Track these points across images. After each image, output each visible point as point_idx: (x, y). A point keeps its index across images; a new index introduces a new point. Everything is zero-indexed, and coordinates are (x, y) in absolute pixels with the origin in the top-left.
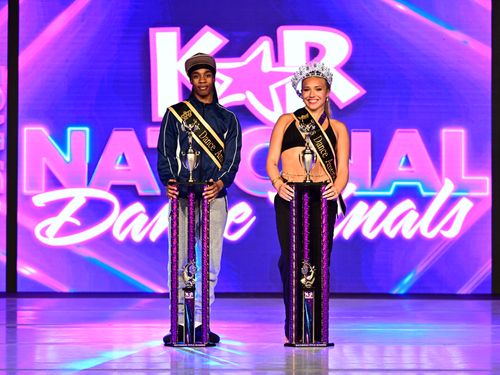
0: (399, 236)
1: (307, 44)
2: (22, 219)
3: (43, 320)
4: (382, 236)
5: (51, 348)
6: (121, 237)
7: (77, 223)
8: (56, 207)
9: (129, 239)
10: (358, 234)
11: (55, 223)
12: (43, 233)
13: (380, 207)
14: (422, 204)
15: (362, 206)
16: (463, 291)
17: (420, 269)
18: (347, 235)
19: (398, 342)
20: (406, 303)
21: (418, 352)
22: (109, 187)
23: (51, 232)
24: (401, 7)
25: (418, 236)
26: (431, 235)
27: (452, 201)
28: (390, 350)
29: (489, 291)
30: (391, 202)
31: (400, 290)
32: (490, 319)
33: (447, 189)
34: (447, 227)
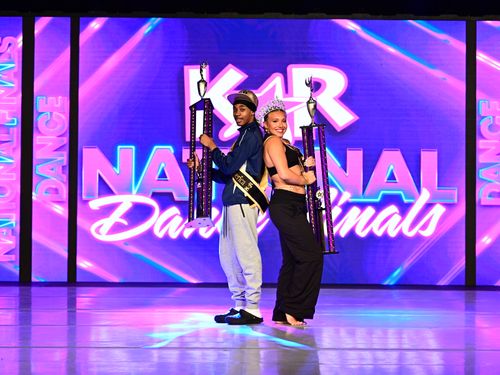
0: (385, 235)
2: (80, 221)
3: (97, 305)
4: (371, 235)
5: (104, 329)
6: (160, 234)
7: (125, 222)
8: (108, 210)
9: (166, 236)
10: (352, 233)
11: (107, 223)
12: (97, 231)
13: (370, 211)
14: (404, 209)
15: (355, 210)
16: (442, 283)
17: (407, 264)
18: (343, 234)
19: (385, 326)
20: (395, 293)
21: (399, 334)
22: (151, 194)
23: (104, 230)
24: (392, 49)
25: (400, 235)
26: (412, 234)
27: (429, 206)
28: (378, 332)
29: (463, 284)
30: (379, 207)
31: (390, 281)
32: (464, 307)
33: (425, 196)
34: (424, 227)
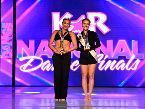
0: (120, 70)
1: (95, 17)
4: (115, 69)
6: (44, 70)
7: (31, 65)
8: (26, 61)
9: (46, 70)
10: (109, 69)
11: (26, 66)
12: (22, 68)
13: (115, 62)
14: (126, 61)
15: (110, 61)
16: (138, 86)
18: (106, 69)
20: (122, 89)
22: (40, 56)
23: (24, 68)
24: (121, 7)
26: (129, 69)
27: (135, 60)
30: (118, 60)
31: (121, 85)
33: (133, 57)
34: (133, 67)
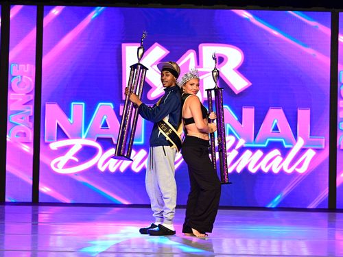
0: (270, 171)
1: (217, 54)
2: (42, 158)
3: (54, 220)
4: (260, 171)
5: (59, 237)
6: (102, 169)
7: (76, 160)
8: (64, 150)
9: (107, 171)
10: (245, 170)
11: (63, 160)
12: (56, 165)
13: (259, 153)
14: (285, 152)
15: (248, 153)
16: (311, 206)
17: (285, 192)
18: (239, 170)
19: (269, 238)
20: (276, 214)
21: (280, 244)
22: (96, 138)
23: (61, 165)
24: (275, 33)
25: (282, 171)
26: (290, 171)
27: (303, 150)
28: (264, 243)
29: (327, 207)
30: (266, 151)
31: (272, 205)
32: (327, 224)
33: (300, 143)
34: (300, 166)
